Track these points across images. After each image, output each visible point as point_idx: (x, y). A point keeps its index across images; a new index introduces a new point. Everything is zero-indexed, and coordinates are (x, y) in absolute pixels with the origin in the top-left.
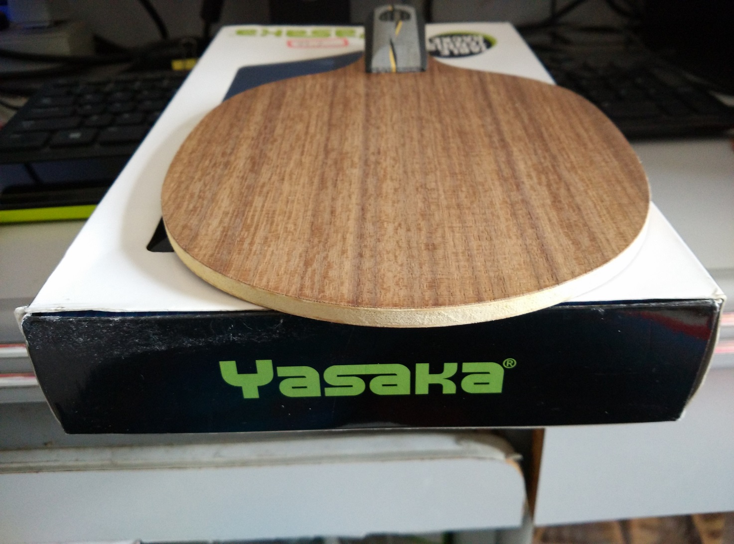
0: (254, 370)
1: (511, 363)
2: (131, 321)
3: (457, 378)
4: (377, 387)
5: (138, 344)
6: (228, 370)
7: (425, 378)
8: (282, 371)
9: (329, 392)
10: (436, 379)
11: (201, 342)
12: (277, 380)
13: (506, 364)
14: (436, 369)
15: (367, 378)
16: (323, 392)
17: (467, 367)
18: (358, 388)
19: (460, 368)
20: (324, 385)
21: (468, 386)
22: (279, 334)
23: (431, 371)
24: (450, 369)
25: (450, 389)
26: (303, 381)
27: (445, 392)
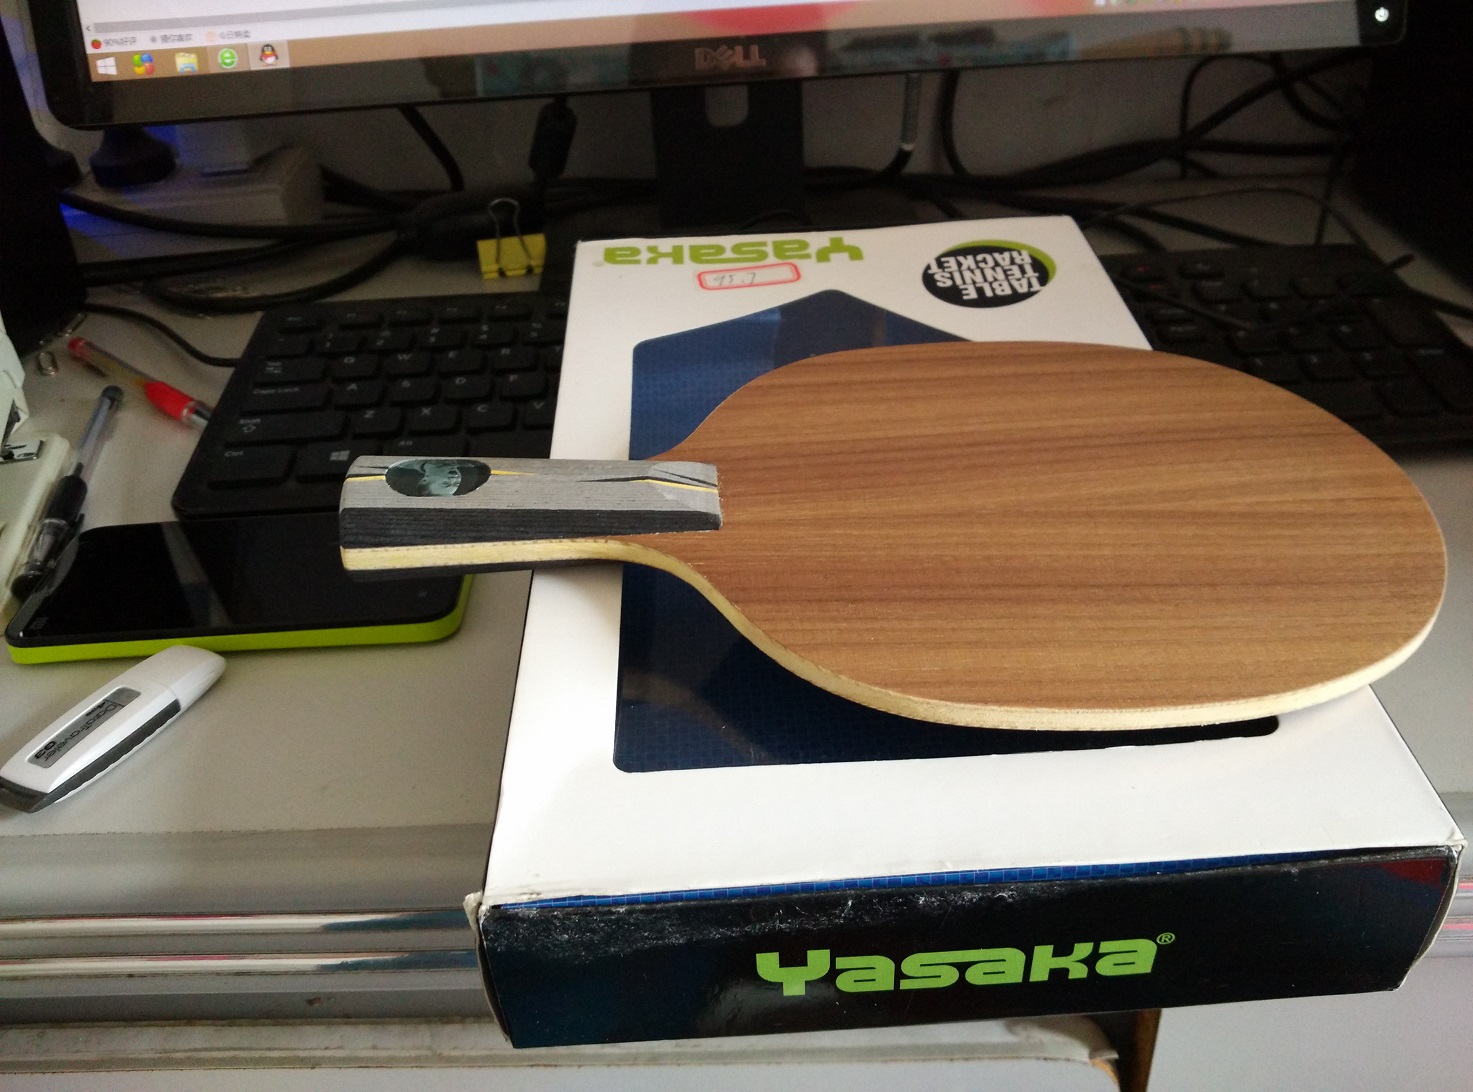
0: (803, 962)
1: (1167, 938)
2: (642, 911)
3: (1091, 961)
4: (975, 976)
5: (647, 938)
6: (768, 965)
7: (1045, 961)
8: (841, 963)
9: (905, 985)
10: (1061, 962)
11: (735, 932)
12: (834, 973)
13: (1160, 940)
14: (1063, 950)
15: (962, 967)
16: (897, 983)
17: (1105, 947)
18: (950, 977)
19: (1096, 947)
20: (899, 976)
21: (1105, 968)
22: (845, 918)
23: (1056, 954)
24: (1083, 949)
25: (1078, 972)
26: (869, 973)
27: (1071, 976)
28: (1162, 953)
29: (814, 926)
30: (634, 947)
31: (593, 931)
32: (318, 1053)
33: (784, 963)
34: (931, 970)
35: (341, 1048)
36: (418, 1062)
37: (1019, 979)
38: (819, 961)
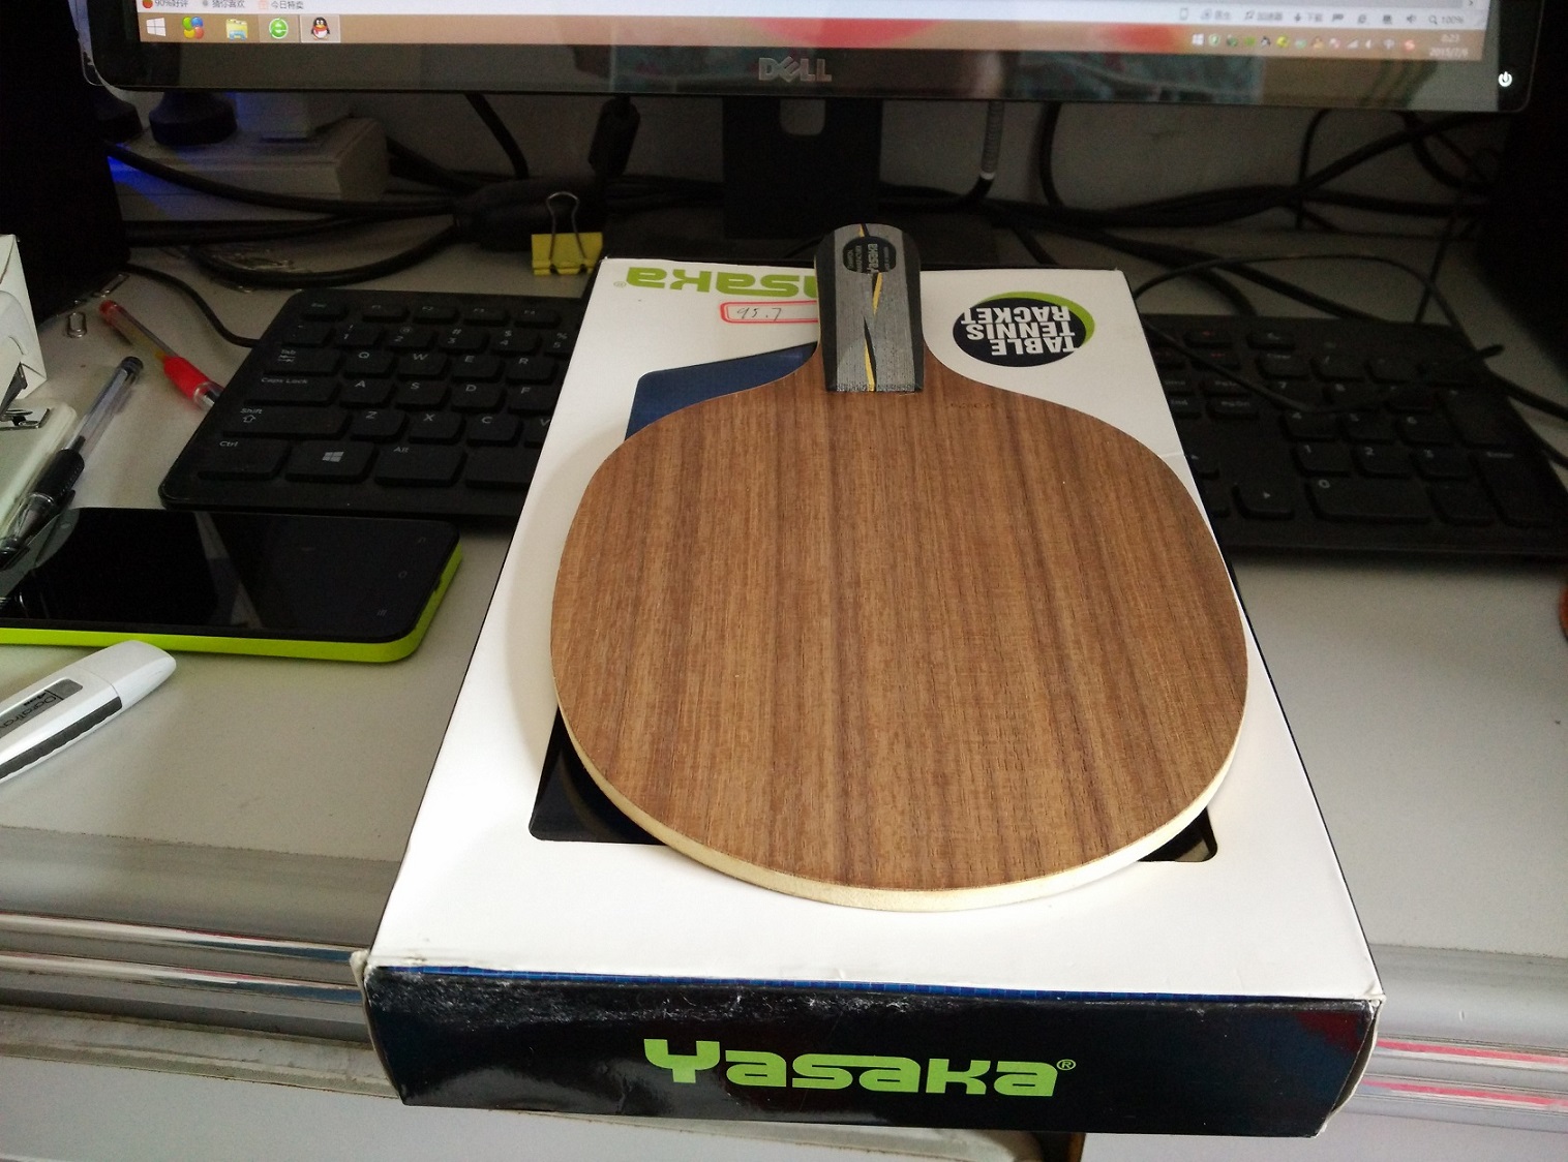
0: (693, 1052)
1: (1068, 1064)
2: (526, 987)
3: (990, 1078)
4: (868, 1081)
5: (532, 1013)
6: (656, 1050)
7: (940, 1075)
8: (731, 1056)
9: (797, 1083)
10: (957, 1077)
11: (622, 1016)
12: (724, 1065)
13: (1061, 1065)
14: (960, 1065)
15: (856, 1072)
16: (789, 1082)
17: (1002, 1066)
18: (843, 1080)
19: (994, 1066)
20: (791, 1074)
21: (1003, 1086)
22: (734, 1013)
23: (951, 1068)
24: (980, 1067)
25: (977, 1088)
26: (763, 1068)
27: (969, 1091)
28: (1062, 1076)
29: (702, 1017)
30: (520, 1020)
31: (478, 1002)
32: (234, 1064)
33: (672, 1051)
34: (822, 1070)
35: (257, 1061)
36: (331, 1085)
37: (915, 1089)
38: (708, 1052)
